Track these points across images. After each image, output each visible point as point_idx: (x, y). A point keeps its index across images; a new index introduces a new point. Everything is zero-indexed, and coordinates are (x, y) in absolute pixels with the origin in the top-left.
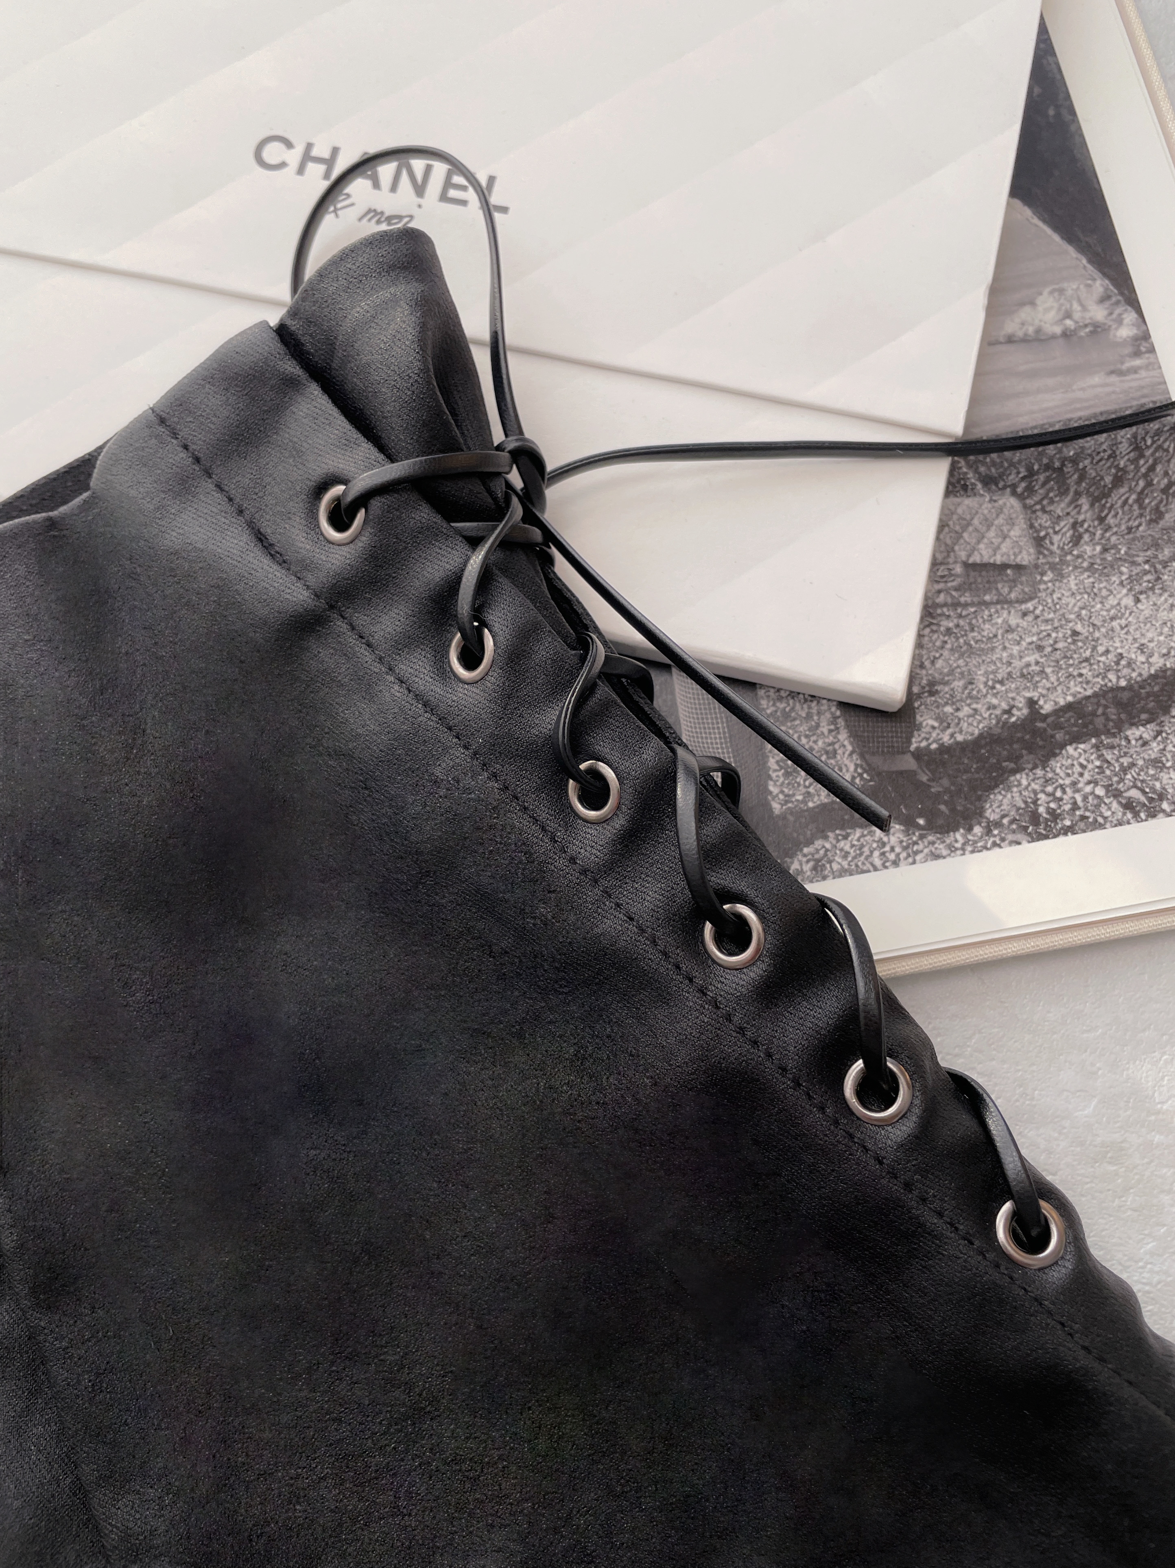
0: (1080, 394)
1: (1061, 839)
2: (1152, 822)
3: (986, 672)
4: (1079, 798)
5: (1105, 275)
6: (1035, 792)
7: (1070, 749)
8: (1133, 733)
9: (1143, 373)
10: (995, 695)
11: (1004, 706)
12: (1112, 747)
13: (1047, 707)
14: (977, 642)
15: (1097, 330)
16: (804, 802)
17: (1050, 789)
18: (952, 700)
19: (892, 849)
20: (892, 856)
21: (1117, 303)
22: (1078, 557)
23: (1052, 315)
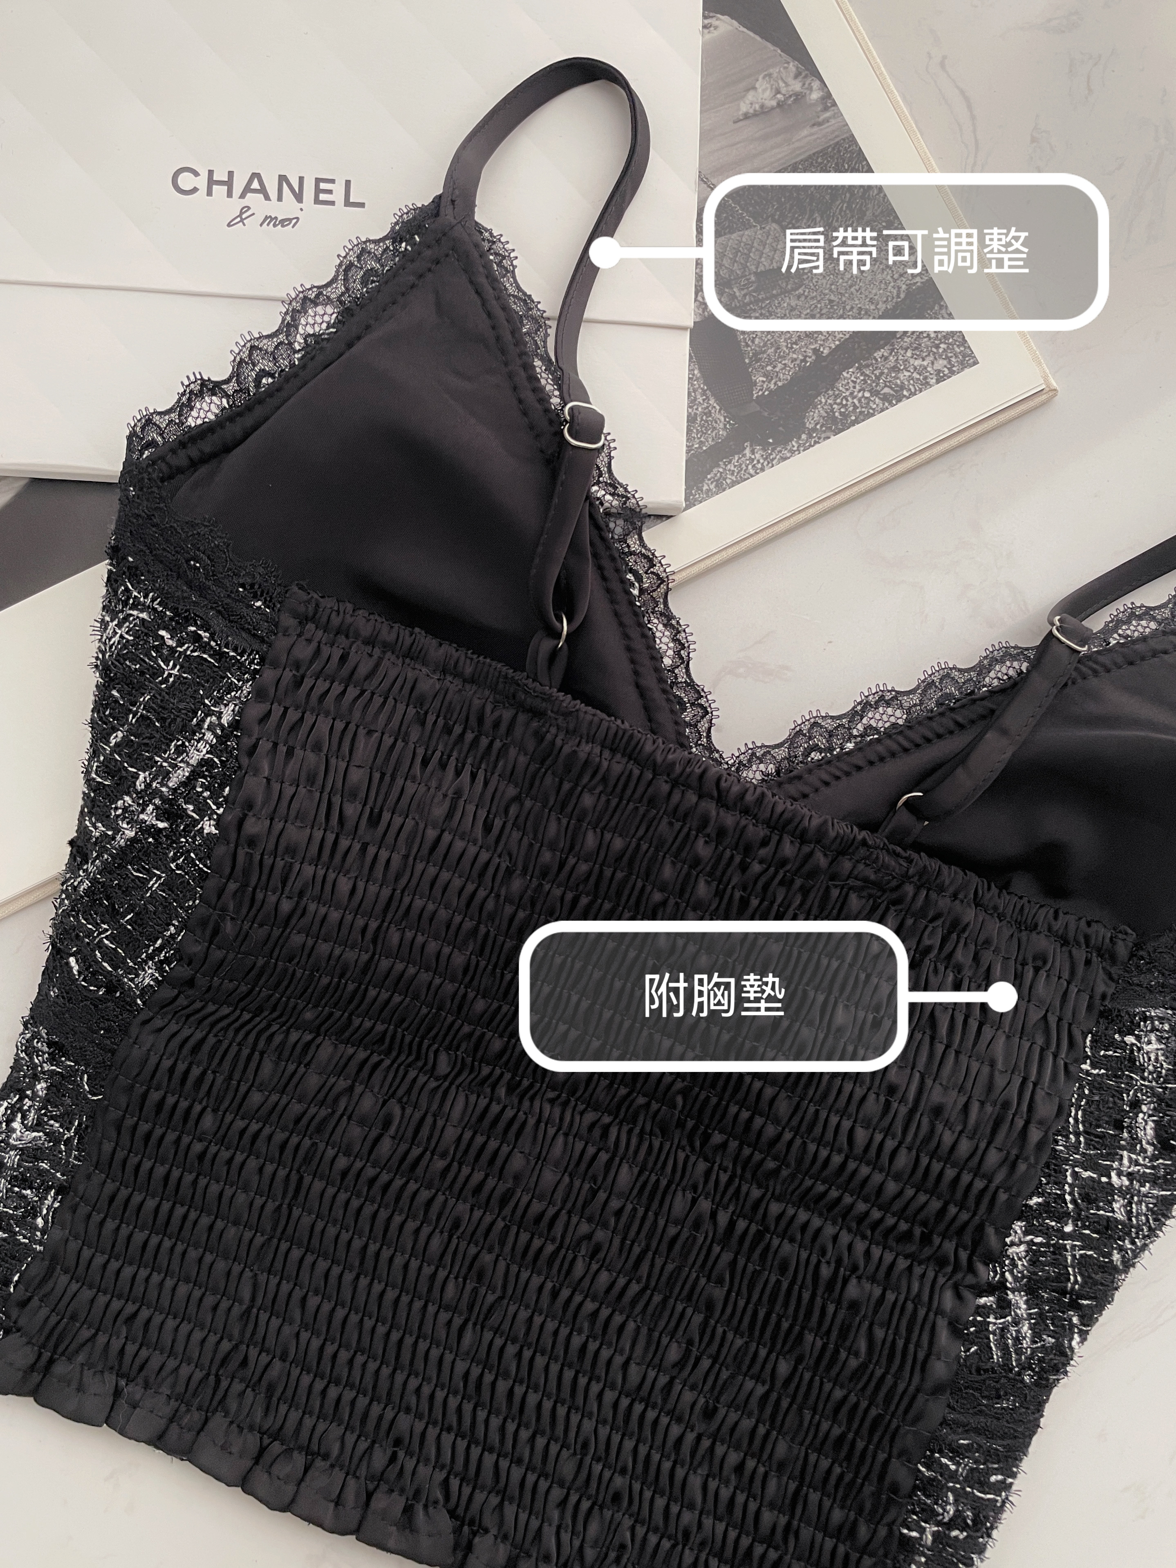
0: (797, 144)
1: (852, 429)
2: (900, 404)
3: (786, 340)
4: (856, 401)
5: (794, 59)
6: (831, 405)
7: (845, 374)
8: (878, 354)
9: (833, 121)
10: (794, 352)
11: (801, 357)
12: (867, 366)
13: (826, 351)
15: (799, 97)
16: (700, 447)
17: (839, 401)
18: (770, 362)
19: (758, 462)
20: (759, 466)
21: (806, 76)
23: (768, 94)
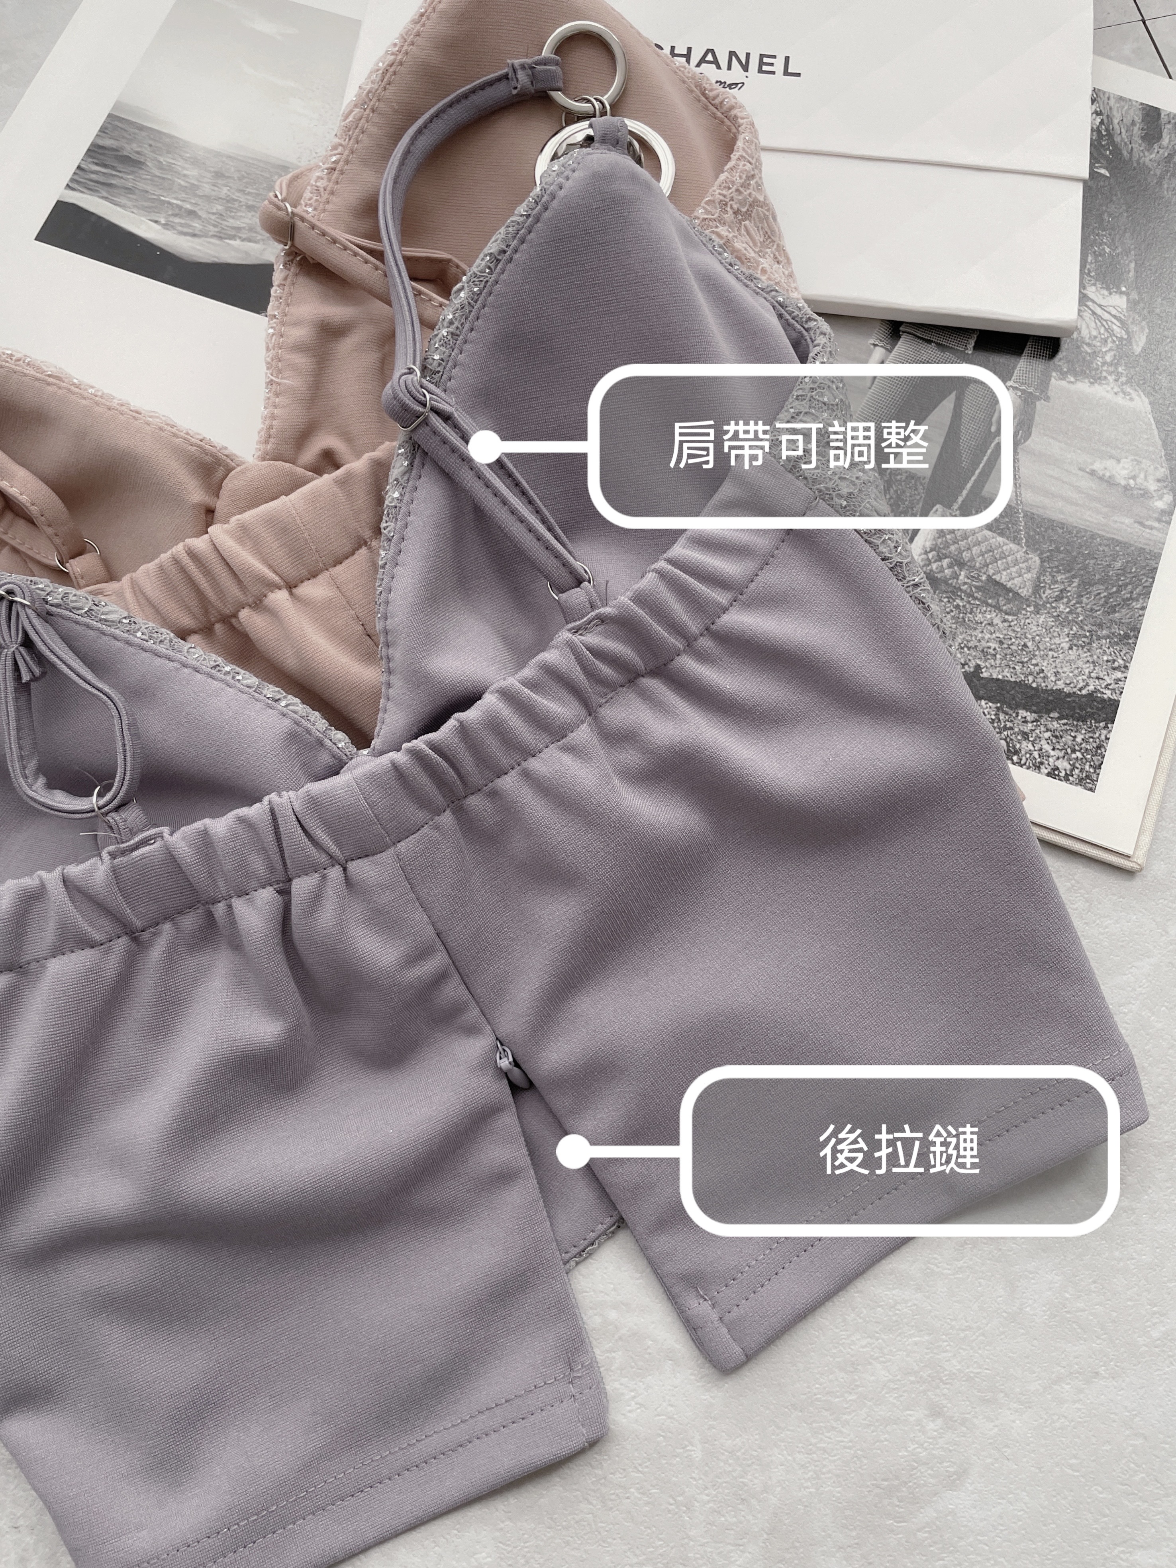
0: (1112, 523)
3: (965, 639)
10: (961, 653)
12: (1007, 714)
13: (985, 675)
14: (969, 621)
15: (1145, 494)
22: (1054, 608)
23: (1124, 473)
